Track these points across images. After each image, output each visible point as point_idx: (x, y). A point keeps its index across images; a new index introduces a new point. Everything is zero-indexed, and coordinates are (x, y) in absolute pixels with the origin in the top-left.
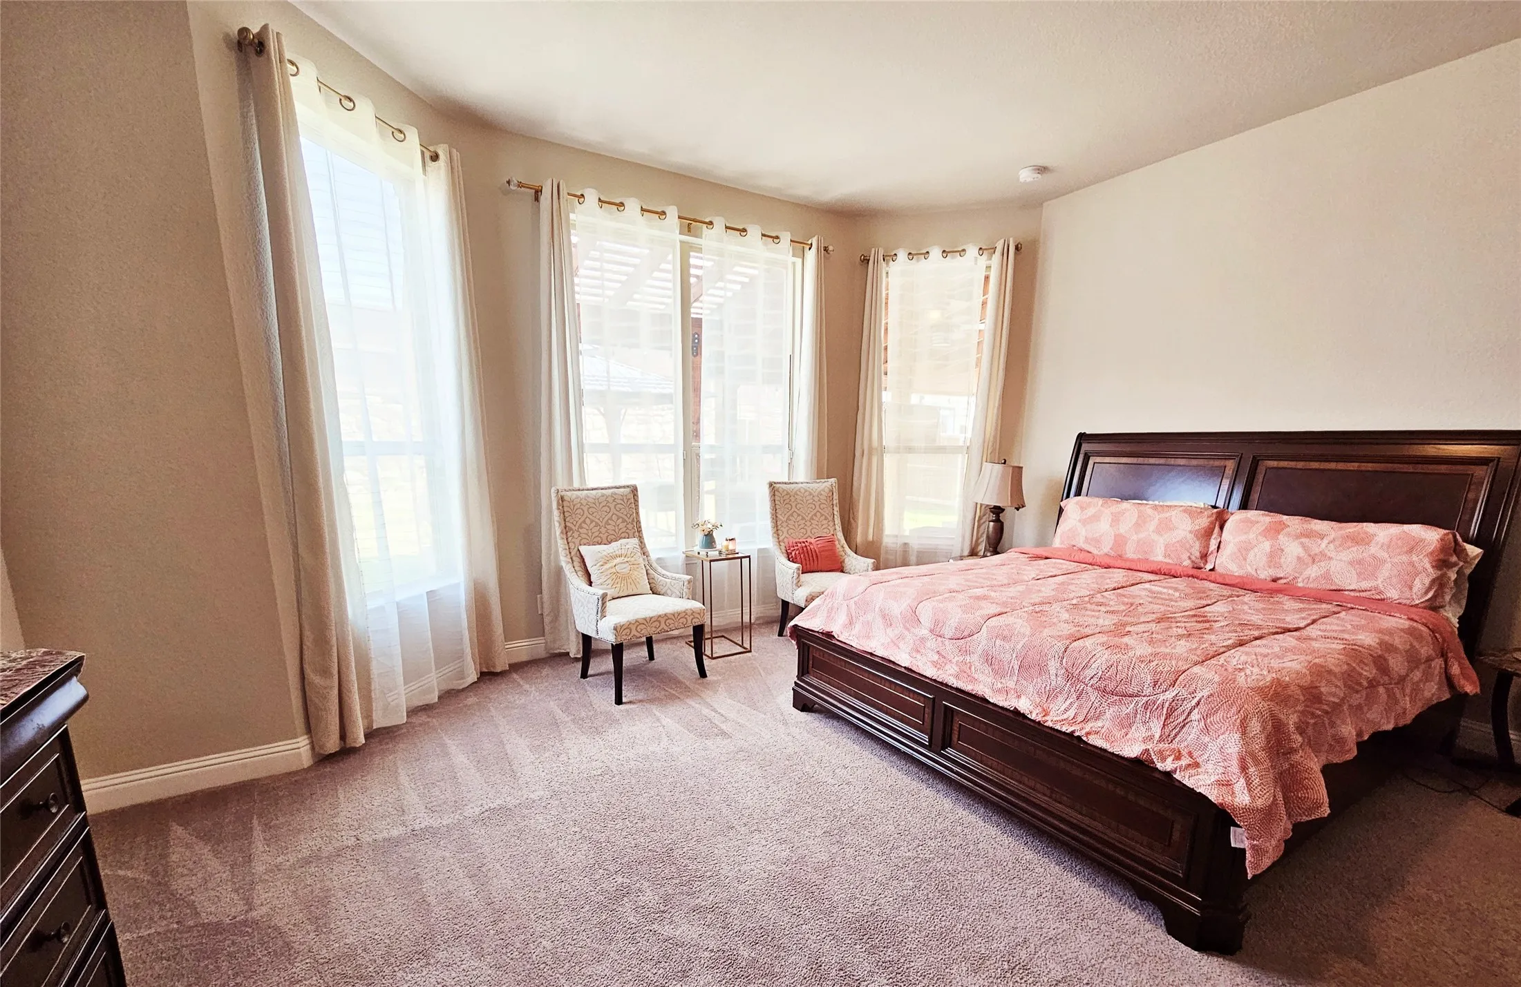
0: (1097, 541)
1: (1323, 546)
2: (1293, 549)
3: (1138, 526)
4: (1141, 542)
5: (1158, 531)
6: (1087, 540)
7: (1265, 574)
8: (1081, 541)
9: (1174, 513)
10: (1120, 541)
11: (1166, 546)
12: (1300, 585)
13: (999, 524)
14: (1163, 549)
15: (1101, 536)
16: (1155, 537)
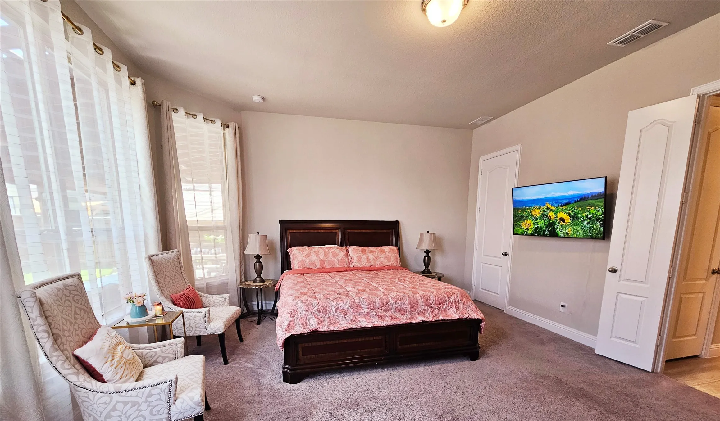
0: (314, 264)
1: (377, 254)
2: (371, 256)
3: (326, 255)
4: (330, 262)
5: (333, 256)
6: (310, 264)
7: (368, 265)
8: (308, 265)
9: (335, 249)
10: (322, 262)
11: (338, 261)
12: (377, 266)
13: (260, 264)
14: (337, 262)
15: (314, 261)
16: (333, 259)
